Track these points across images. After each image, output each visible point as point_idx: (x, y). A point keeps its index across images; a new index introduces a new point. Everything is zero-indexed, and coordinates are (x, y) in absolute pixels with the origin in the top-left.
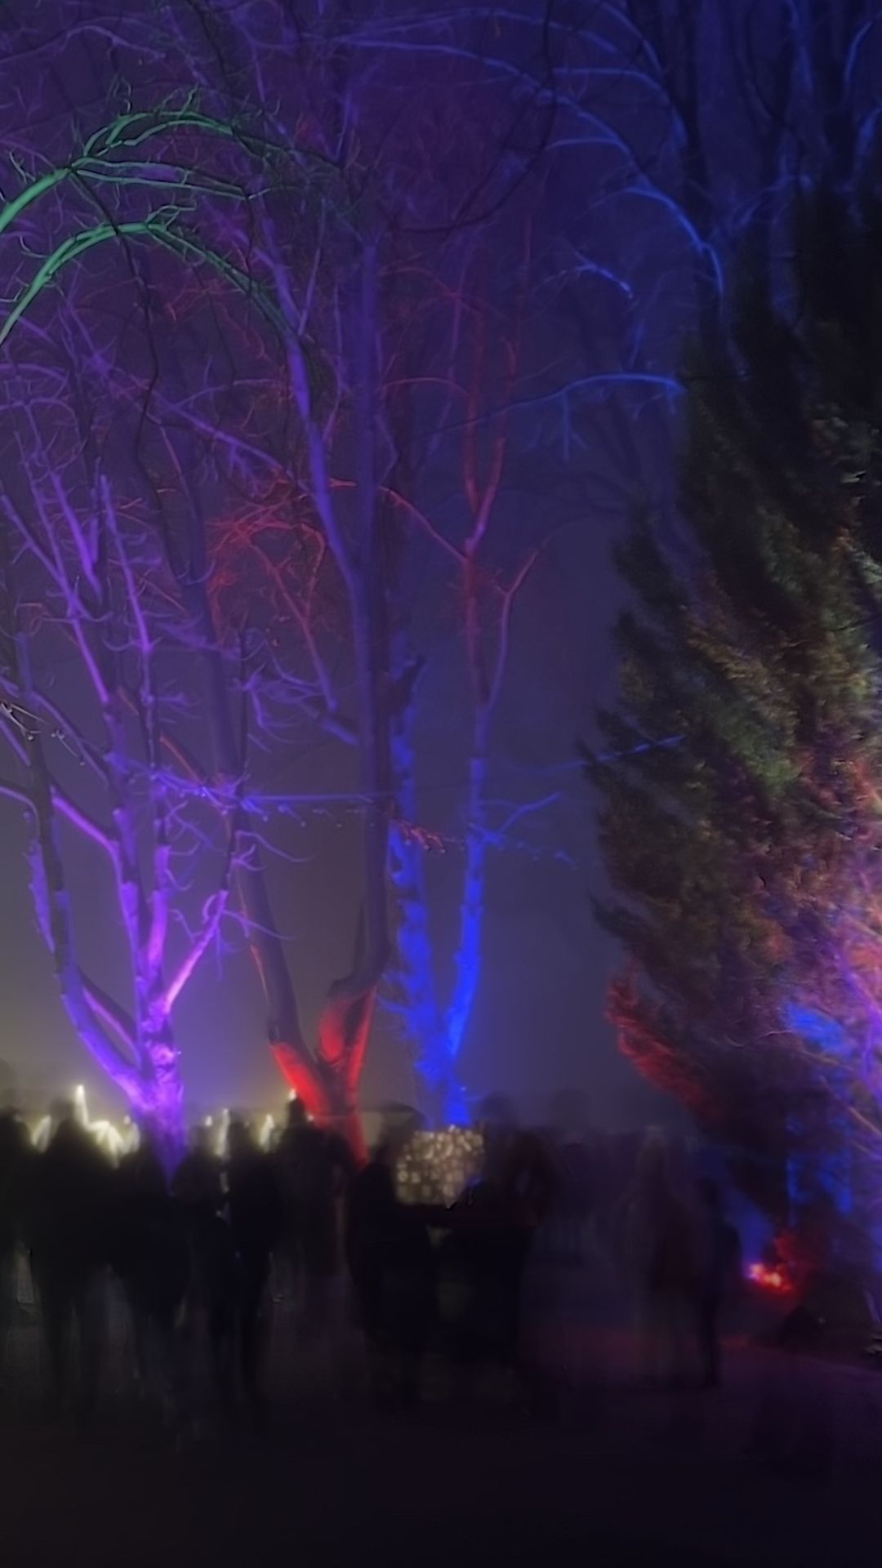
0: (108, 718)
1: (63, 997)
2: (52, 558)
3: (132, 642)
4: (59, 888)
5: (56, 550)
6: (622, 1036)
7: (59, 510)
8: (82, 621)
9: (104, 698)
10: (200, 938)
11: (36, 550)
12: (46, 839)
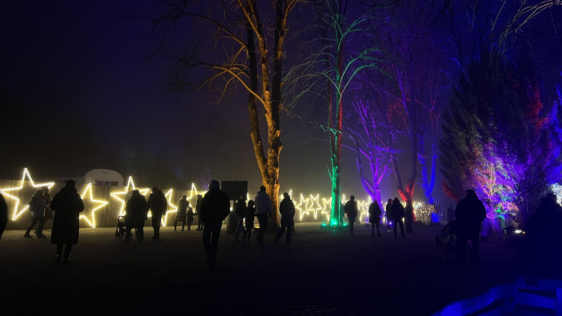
0: (369, 137)
1: (361, 181)
2: (359, 111)
3: (373, 126)
4: (361, 164)
5: (360, 111)
6: (444, 190)
7: (361, 105)
8: (365, 123)
9: (368, 134)
10: (384, 173)
11: (358, 111)
12: (359, 156)
